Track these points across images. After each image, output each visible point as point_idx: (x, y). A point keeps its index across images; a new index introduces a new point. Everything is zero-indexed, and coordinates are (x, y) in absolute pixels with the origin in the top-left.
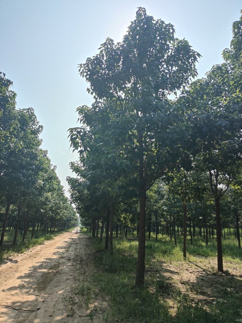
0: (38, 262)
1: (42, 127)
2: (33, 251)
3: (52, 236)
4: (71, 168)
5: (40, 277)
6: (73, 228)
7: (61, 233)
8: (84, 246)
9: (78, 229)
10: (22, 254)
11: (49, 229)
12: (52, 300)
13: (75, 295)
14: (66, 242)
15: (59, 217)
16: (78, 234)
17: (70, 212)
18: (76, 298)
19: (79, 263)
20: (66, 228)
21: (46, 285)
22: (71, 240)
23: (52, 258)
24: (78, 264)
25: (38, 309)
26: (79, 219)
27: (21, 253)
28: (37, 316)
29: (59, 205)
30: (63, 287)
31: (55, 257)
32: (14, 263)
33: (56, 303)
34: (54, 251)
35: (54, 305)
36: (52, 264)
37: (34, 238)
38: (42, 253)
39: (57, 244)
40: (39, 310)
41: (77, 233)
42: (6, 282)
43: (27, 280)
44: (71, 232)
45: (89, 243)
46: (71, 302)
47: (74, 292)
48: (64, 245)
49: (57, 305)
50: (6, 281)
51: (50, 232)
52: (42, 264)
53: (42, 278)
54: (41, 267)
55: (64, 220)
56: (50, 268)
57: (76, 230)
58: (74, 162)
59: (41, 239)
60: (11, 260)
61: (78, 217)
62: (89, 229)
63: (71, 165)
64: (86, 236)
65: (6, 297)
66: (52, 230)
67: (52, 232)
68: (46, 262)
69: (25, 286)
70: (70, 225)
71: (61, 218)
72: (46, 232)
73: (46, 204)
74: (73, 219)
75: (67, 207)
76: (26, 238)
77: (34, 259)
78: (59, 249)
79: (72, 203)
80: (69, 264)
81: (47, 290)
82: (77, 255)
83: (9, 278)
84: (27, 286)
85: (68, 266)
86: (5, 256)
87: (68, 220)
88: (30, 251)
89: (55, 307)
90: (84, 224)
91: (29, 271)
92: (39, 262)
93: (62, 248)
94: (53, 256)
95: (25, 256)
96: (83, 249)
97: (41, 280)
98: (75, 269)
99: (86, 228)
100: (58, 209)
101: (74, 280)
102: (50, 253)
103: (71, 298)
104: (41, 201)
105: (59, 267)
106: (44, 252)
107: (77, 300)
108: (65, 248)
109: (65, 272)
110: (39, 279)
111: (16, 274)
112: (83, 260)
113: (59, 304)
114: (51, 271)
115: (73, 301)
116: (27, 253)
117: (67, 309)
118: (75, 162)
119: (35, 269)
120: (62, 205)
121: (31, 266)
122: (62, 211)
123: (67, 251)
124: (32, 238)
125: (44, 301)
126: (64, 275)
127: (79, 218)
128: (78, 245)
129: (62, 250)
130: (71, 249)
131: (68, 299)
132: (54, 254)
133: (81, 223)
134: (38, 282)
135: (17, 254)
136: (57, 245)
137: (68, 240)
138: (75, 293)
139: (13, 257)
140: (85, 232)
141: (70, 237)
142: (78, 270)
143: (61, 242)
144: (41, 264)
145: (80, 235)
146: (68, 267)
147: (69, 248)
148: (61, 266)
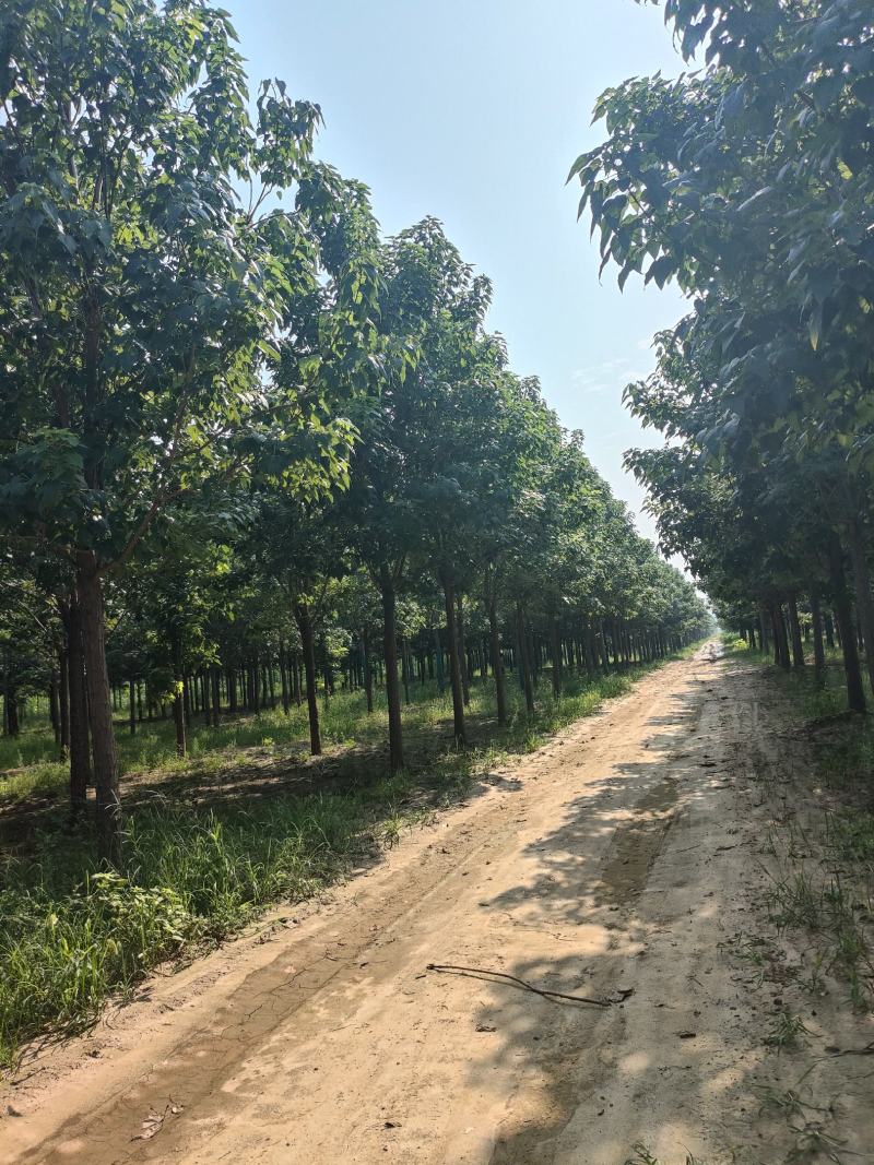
0: (593, 783)
1: (486, 281)
2: (569, 742)
3: (626, 680)
4: (635, 412)
5: (609, 842)
6: (694, 645)
7: (656, 668)
8: (756, 704)
9: (713, 643)
10: (533, 756)
11: (611, 660)
12: (678, 952)
13: (772, 926)
14: (681, 697)
15: (635, 613)
16: (718, 663)
17: (672, 591)
18: (783, 945)
19: (752, 775)
20: (668, 649)
21: (641, 877)
22: (698, 688)
23: (641, 760)
24: (751, 783)
25: (627, 994)
26: (710, 612)
27: (530, 752)
28: (627, 1031)
29: (623, 571)
30: (709, 888)
31: (651, 757)
32: (510, 790)
33: (696, 967)
34: (645, 737)
35: (691, 978)
36: (646, 787)
37: (565, 696)
38: (600, 747)
39: (650, 707)
40: (632, 999)
41: (712, 661)
42: (491, 868)
43: (562, 857)
45: (772, 692)
46: (767, 965)
47: (765, 911)
48: (676, 711)
49: (701, 975)
50: (488, 863)
51: (617, 669)
52: (608, 791)
53: (616, 848)
54: (605, 801)
55: (656, 622)
56: (643, 805)
57: (708, 651)
58: (642, 384)
59: (589, 698)
60: (498, 781)
61: (706, 603)
62: (757, 641)
63: (631, 399)
64: (750, 669)
65: (495, 931)
66: (620, 660)
67: (623, 668)
68: (621, 781)
69: (559, 884)
70: (681, 634)
71: (641, 615)
72: (601, 670)
73: (575, 576)
74: (687, 612)
75: (656, 575)
76: (537, 698)
77: (577, 771)
78: (659, 724)
79: (673, 553)
80: (715, 783)
81: (645, 902)
82: (735, 744)
83: (499, 850)
84: (565, 885)
85: (709, 789)
86: (479, 768)
88: (557, 741)
89: (697, 987)
90: (733, 623)
91: (566, 818)
92: (594, 780)
93: (669, 721)
94: (641, 755)
95: (545, 763)
96: (756, 718)
97: (616, 856)
98: (742, 805)
99: (745, 639)
100: (625, 587)
101: (753, 853)
102: (627, 743)
103: (762, 942)
104: (555, 565)
105: (674, 797)
106: (608, 741)
107: (792, 958)
108: (681, 719)
109: (702, 815)
110: (607, 851)
111: (519, 833)
112: (766, 764)
113: (713, 974)
114: (647, 816)
115: (772, 960)
116: (550, 750)
117: (755, 1003)
118: (645, 380)
119: (586, 811)
120: (634, 569)
121: (571, 800)
122: (640, 592)
123: (693, 731)
124: (556, 697)
125: (642, 953)
126: (701, 829)
127: (708, 608)
128: (729, 702)
129: (673, 727)
130: (705, 721)
131: (746, 951)
132: (646, 745)
133: (719, 624)
134: (606, 863)
135: (517, 756)
136: (651, 712)
137: (685, 689)
138: (772, 920)
139: (503, 769)
140: (743, 655)
141: (690, 678)
142: (756, 806)
143: (664, 700)
144: (605, 788)
145: (726, 665)
146: (710, 797)
147: (695, 720)
148: (684, 793)
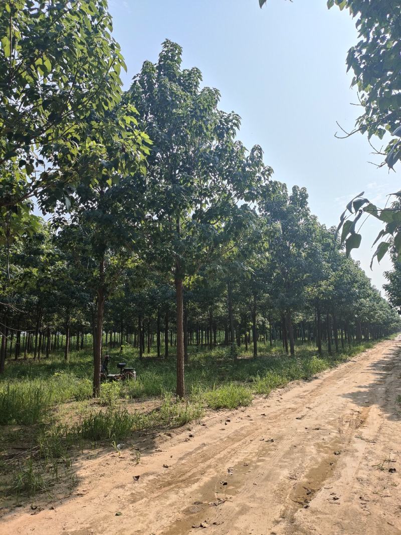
6: (394, 334)
44: (394, 340)
87: (385, 323)
